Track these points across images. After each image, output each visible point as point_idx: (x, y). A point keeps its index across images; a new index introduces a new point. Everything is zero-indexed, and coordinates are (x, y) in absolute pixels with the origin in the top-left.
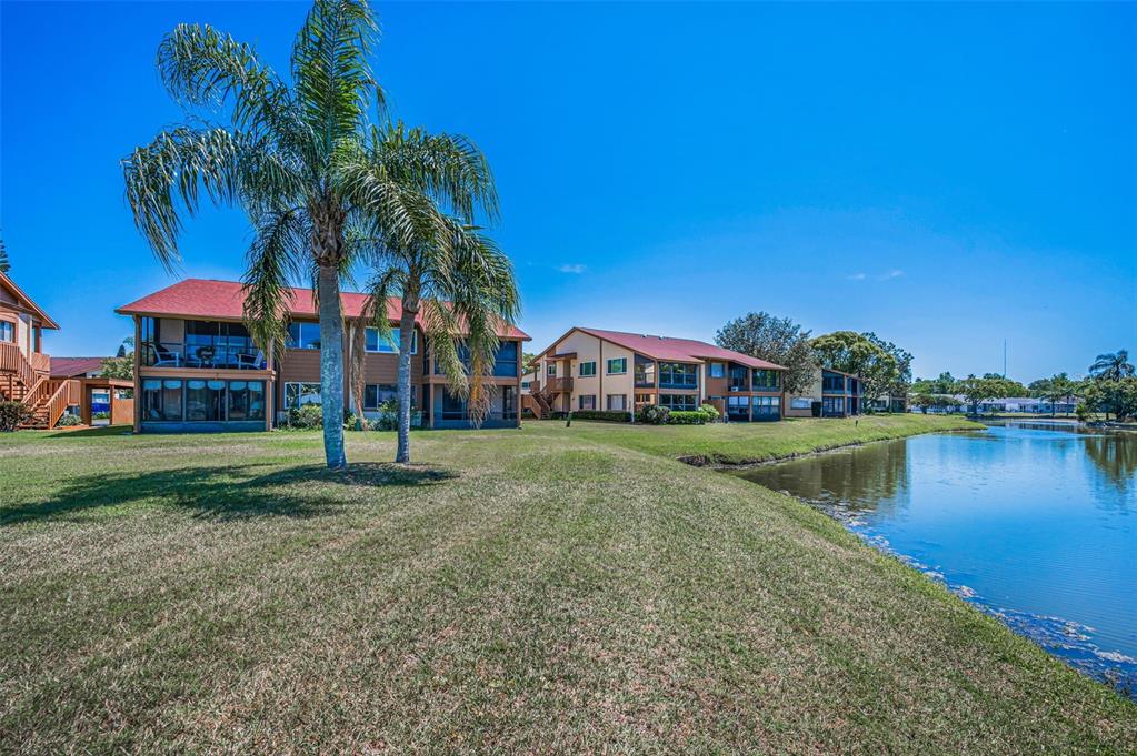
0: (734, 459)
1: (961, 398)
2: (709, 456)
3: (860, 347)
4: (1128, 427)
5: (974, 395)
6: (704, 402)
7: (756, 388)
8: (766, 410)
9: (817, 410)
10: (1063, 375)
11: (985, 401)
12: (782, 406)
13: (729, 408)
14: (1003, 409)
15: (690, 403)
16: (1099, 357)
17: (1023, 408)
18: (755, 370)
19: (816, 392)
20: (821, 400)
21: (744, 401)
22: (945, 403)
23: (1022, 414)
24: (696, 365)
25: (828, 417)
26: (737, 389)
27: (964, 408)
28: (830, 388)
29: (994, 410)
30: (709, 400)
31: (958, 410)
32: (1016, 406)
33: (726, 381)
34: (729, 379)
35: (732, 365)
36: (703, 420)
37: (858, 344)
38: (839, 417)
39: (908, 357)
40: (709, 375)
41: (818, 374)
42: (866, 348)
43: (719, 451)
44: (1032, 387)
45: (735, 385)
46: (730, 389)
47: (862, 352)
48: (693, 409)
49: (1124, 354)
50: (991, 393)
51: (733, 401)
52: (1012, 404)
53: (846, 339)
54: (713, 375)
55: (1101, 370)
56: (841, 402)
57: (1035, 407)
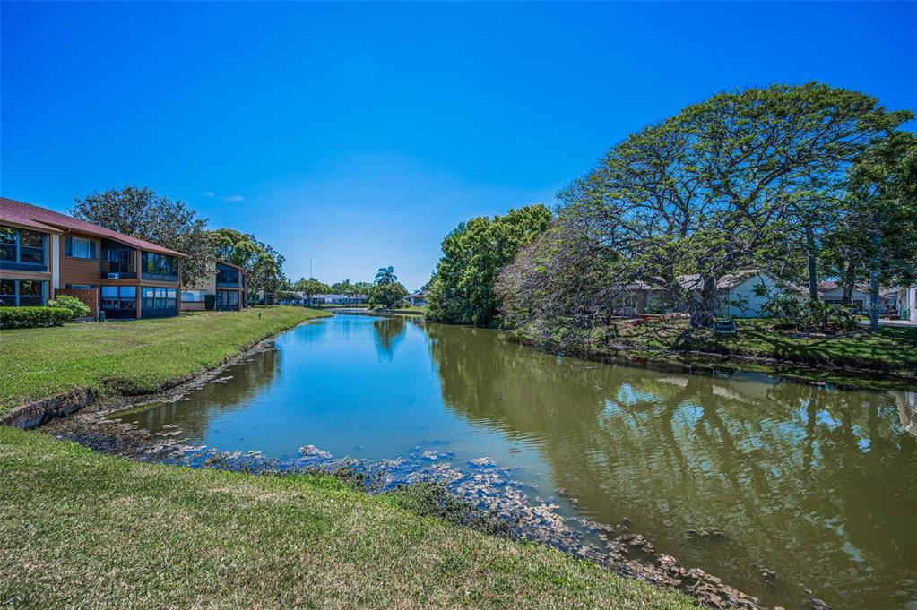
0: (151, 386)
1: (300, 294)
2: (96, 386)
3: (245, 245)
4: (394, 312)
5: (309, 292)
6: (58, 292)
7: (147, 275)
8: (158, 303)
9: (210, 303)
10: (348, 281)
11: (315, 296)
12: (177, 300)
13: (103, 301)
14: (324, 302)
15: (34, 293)
16: (381, 269)
17: (334, 301)
18: (145, 252)
19: (210, 285)
20: (215, 293)
21: (129, 292)
22: (292, 297)
23: (334, 305)
24: (44, 234)
25: (223, 310)
26: (116, 276)
27: (302, 302)
28: (224, 281)
29: (320, 303)
30: (67, 289)
31: (298, 303)
32: (330, 300)
33: (97, 265)
34: (102, 263)
35: (107, 243)
36: (59, 320)
37: (243, 242)
38: (234, 310)
39: (282, 259)
40: (67, 253)
41: (211, 267)
42: (250, 247)
43: (115, 373)
44: (333, 287)
45: (113, 270)
46: (104, 276)
47: (247, 250)
48: (39, 302)
49: (391, 269)
50: (319, 291)
51: (111, 292)
52: (328, 299)
53: (231, 236)
54: (75, 255)
55: (380, 278)
56: (236, 295)
57: (340, 301)
